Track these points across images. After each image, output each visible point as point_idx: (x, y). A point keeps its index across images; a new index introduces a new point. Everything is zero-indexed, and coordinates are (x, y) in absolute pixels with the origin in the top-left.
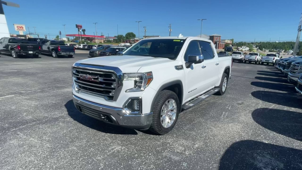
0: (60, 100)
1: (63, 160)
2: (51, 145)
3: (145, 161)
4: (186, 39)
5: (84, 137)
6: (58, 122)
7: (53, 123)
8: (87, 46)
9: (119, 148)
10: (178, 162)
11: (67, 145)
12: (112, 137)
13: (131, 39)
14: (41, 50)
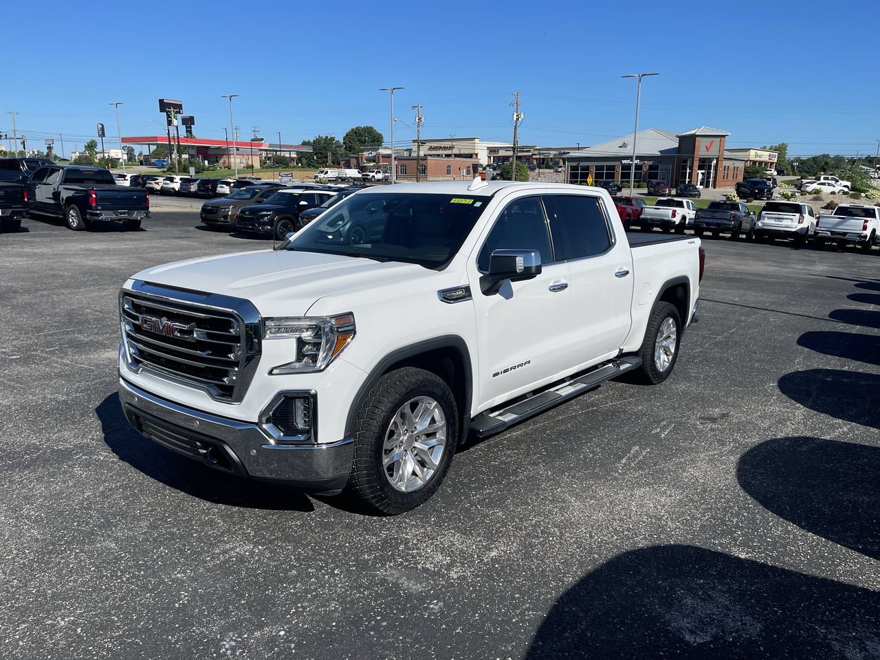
0: (82, 391)
1: (75, 576)
2: (43, 534)
3: (315, 590)
4: (492, 196)
5: (146, 512)
6: (70, 463)
7: (54, 468)
8: (198, 182)
9: (245, 549)
10: (416, 598)
11: (90, 536)
12: (231, 516)
13: (366, 154)
14: (30, 201)
